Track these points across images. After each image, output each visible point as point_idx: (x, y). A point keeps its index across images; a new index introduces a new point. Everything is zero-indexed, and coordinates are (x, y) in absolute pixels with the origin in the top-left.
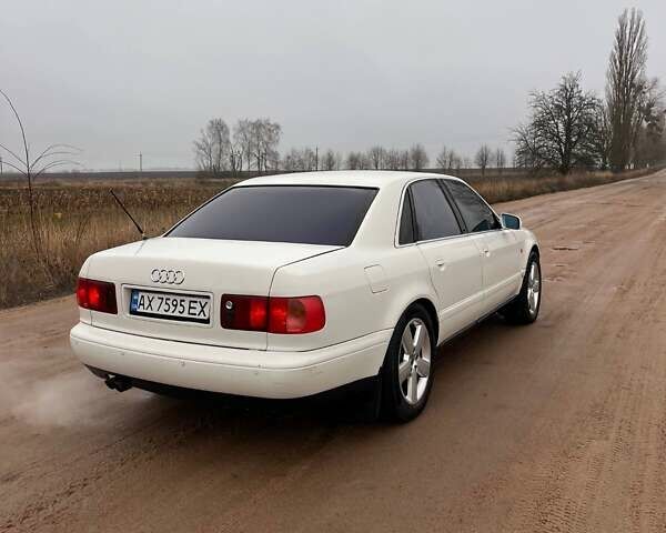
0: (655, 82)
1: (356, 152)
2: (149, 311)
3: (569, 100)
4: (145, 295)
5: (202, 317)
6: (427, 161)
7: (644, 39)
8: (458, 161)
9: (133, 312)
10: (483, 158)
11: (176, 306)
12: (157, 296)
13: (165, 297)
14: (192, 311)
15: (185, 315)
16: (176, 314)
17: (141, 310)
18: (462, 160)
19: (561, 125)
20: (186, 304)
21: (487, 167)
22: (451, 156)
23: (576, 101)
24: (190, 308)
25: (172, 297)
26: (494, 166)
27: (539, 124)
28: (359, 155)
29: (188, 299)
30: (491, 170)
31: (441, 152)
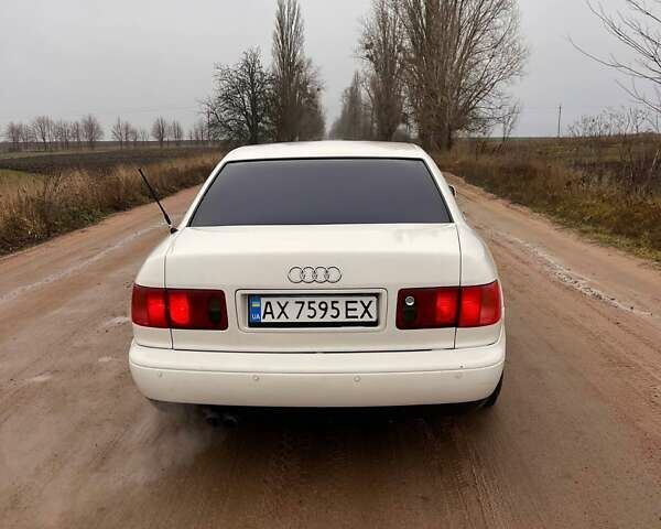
0: (309, 62)
1: (16, 123)
2: (283, 319)
3: (252, 75)
4: (273, 301)
5: (366, 318)
6: (102, 133)
7: (300, 21)
8: (134, 133)
9: (252, 324)
10: (160, 130)
11: (326, 310)
12: (292, 301)
13: (306, 300)
14: (350, 313)
15: (342, 318)
16: (328, 319)
17: (268, 319)
18: (139, 131)
19: (246, 99)
20: (341, 306)
21: (165, 139)
22: (127, 128)
23: (258, 76)
24: (347, 309)
25: (318, 300)
26: (172, 139)
27: (226, 97)
28: (21, 126)
29: (342, 301)
30: (168, 142)
31: (116, 123)
